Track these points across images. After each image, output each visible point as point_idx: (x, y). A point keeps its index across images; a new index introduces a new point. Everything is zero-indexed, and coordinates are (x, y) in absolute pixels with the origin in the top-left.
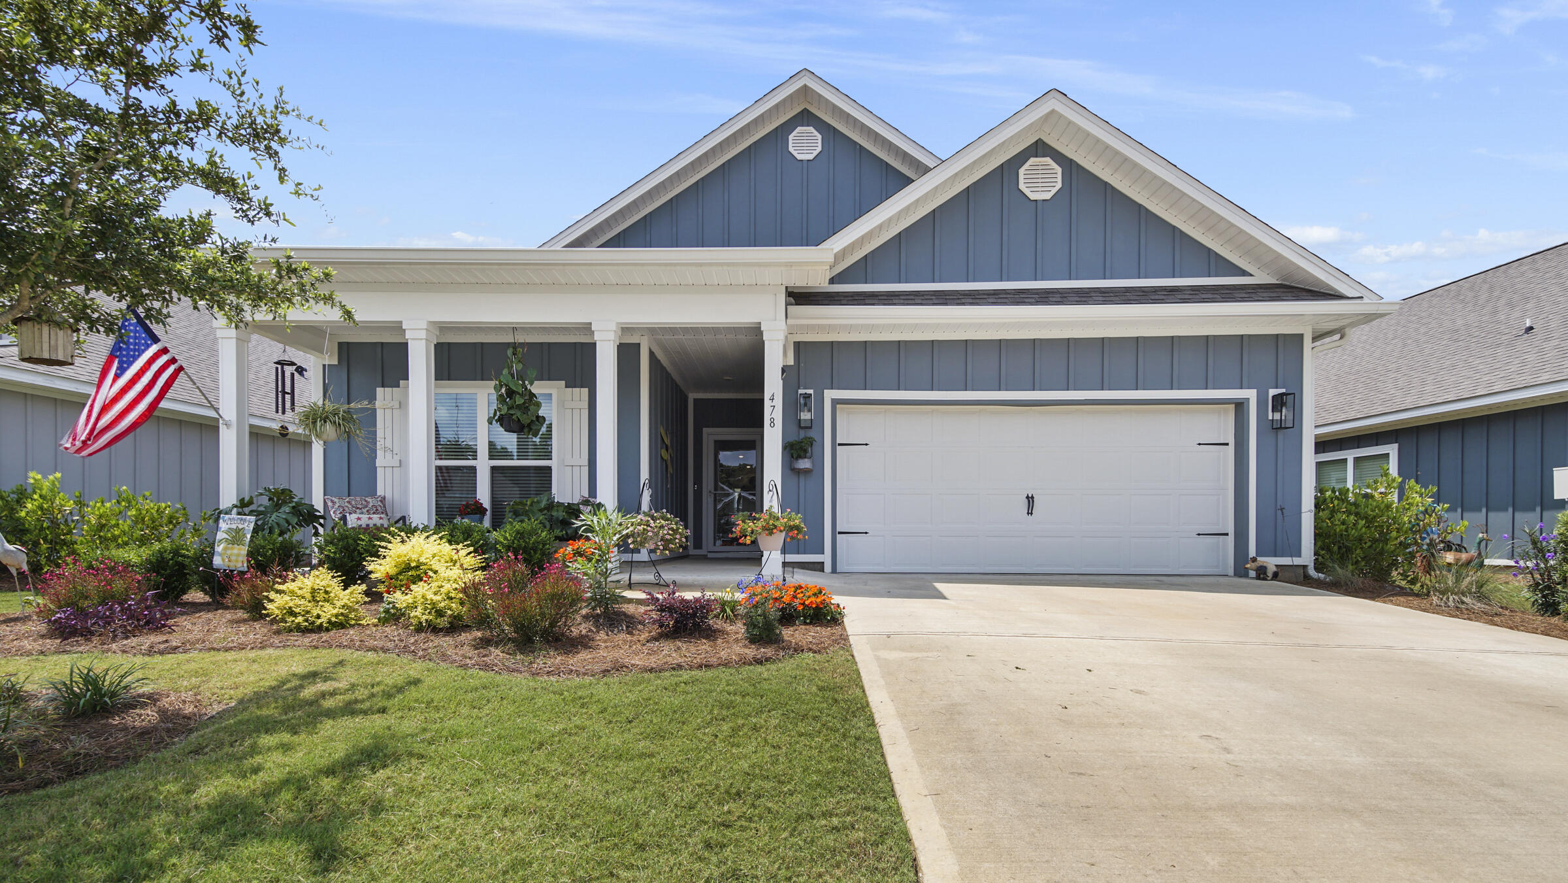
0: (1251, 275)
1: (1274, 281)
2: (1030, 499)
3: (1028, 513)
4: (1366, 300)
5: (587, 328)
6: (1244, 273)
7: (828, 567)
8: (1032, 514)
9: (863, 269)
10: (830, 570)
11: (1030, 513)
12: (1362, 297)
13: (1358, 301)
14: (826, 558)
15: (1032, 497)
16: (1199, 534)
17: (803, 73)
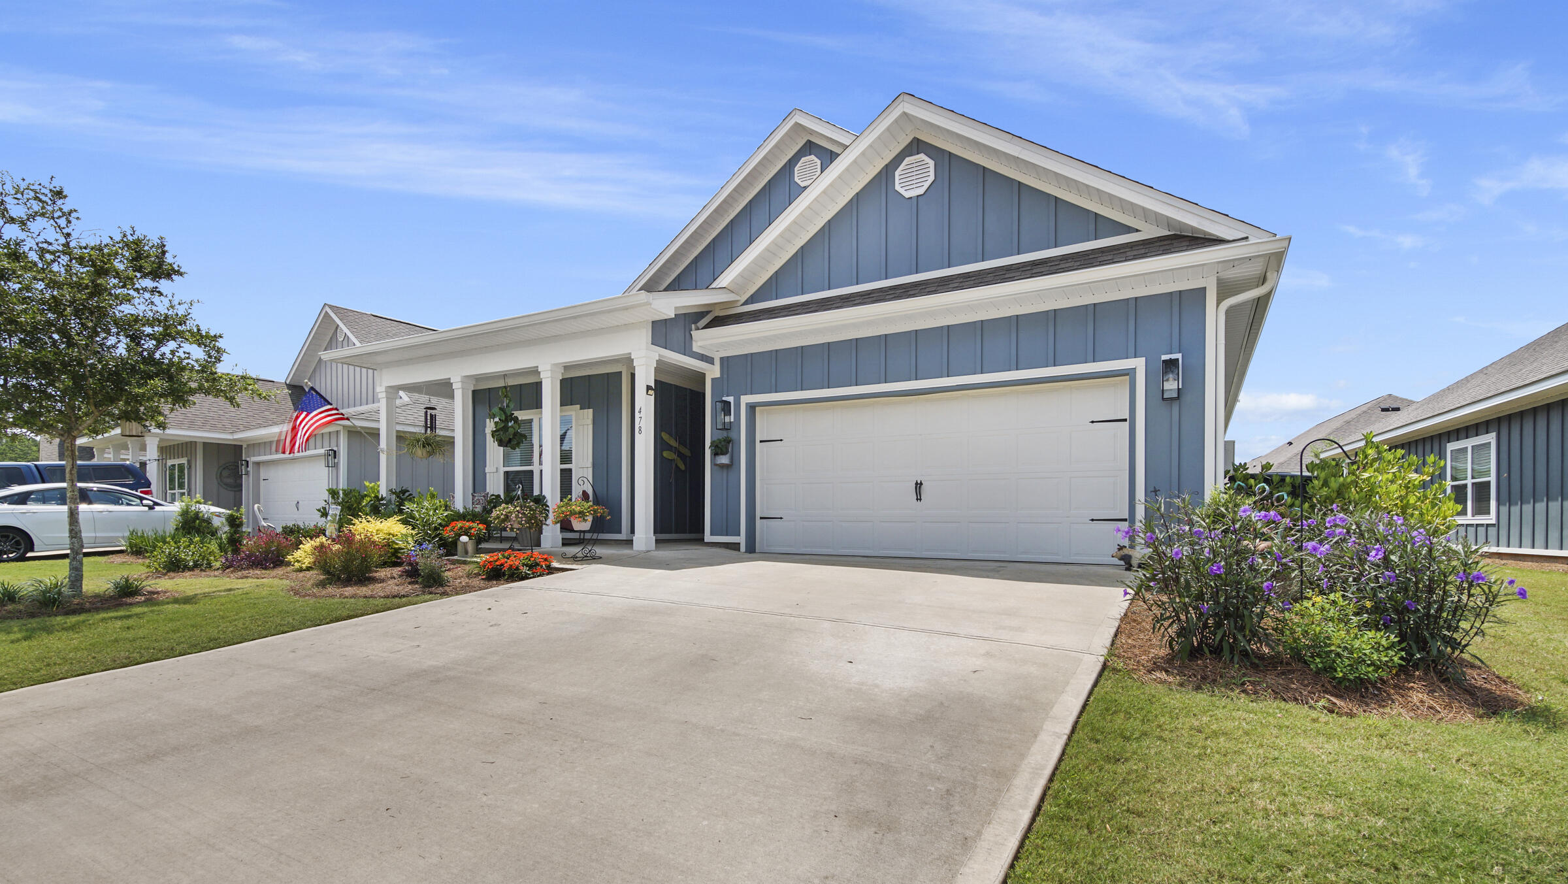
0: (1137, 231)
1: (1167, 233)
2: (918, 485)
3: (917, 499)
4: (1252, 240)
5: (535, 371)
6: (1130, 230)
7: (743, 548)
8: (920, 500)
9: (771, 287)
10: (744, 550)
11: (919, 499)
12: (1247, 238)
13: (1243, 243)
14: (741, 539)
15: (921, 484)
16: (1092, 520)
17: (794, 112)
